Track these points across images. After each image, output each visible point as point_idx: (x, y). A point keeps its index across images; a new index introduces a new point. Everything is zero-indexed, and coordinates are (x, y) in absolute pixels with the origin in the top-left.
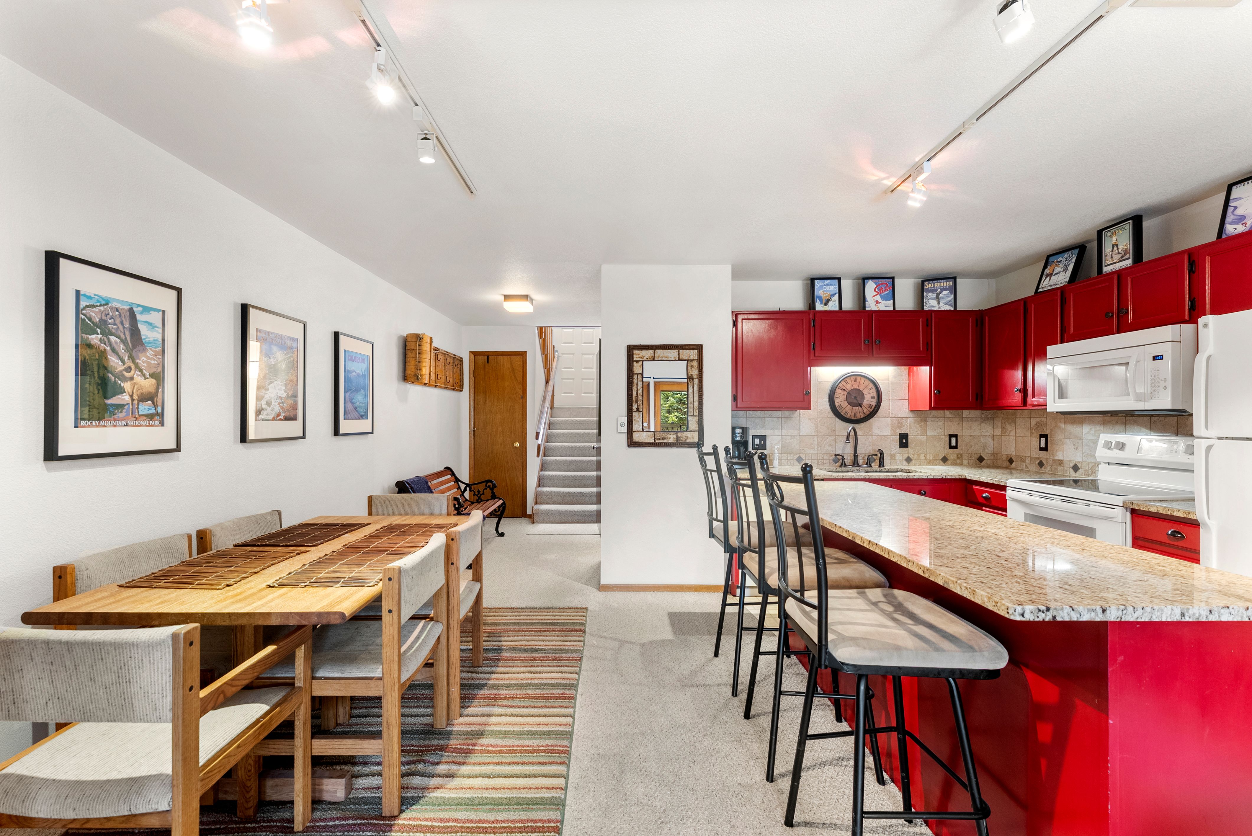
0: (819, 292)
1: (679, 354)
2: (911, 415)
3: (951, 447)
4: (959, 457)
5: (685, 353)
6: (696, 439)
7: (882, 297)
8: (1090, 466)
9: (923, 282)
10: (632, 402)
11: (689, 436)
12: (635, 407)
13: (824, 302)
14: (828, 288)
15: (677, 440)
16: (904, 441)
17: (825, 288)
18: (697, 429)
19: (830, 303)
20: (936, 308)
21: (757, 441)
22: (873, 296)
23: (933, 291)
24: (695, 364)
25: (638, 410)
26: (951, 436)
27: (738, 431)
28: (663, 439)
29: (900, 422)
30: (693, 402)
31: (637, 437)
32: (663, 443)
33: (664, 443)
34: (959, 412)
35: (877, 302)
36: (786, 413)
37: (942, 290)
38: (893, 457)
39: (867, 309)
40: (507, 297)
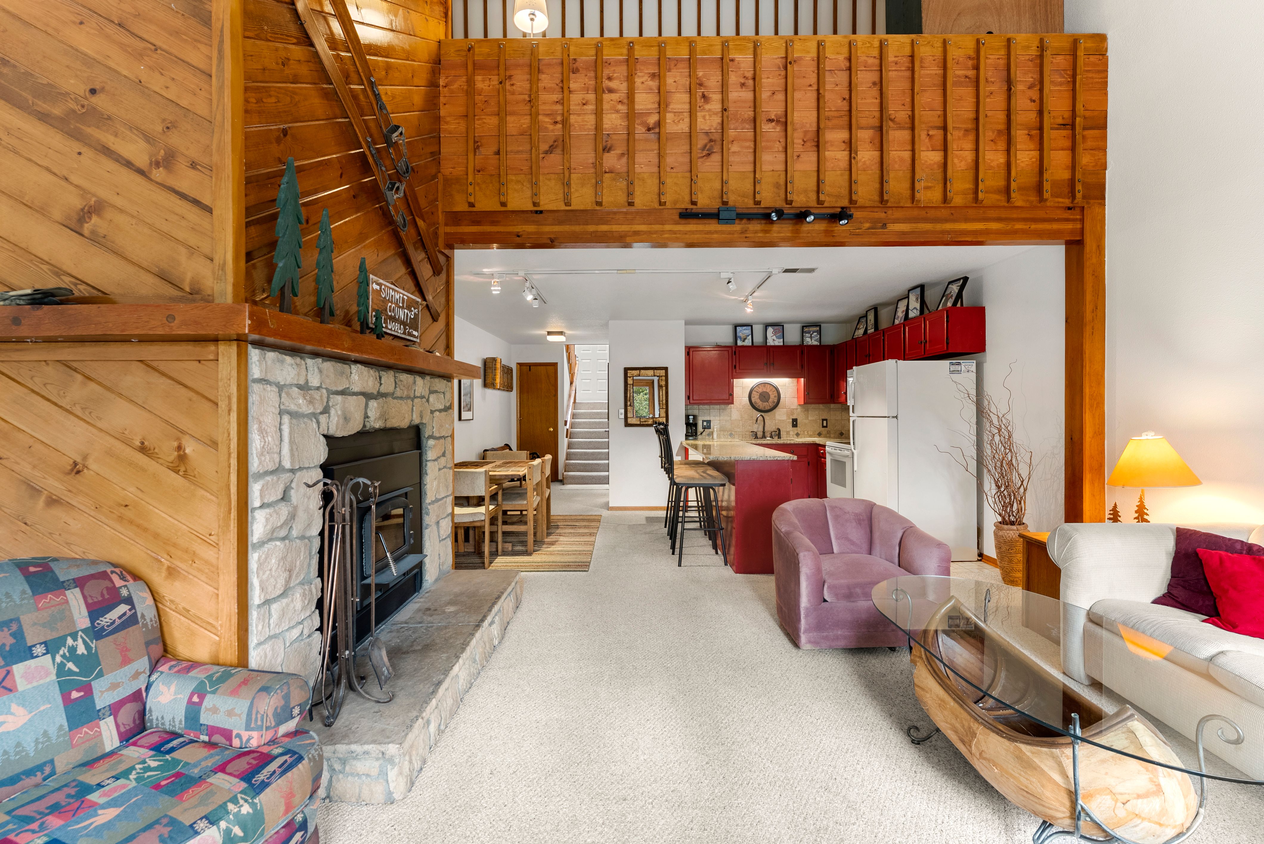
0: (739, 334)
1: (654, 373)
2: (799, 407)
3: (823, 427)
4: (829, 432)
5: (658, 372)
6: (664, 422)
7: (776, 337)
9: (803, 327)
10: (627, 401)
11: (660, 420)
12: (629, 403)
13: (743, 340)
14: (745, 331)
16: (795, 423)
17: (743, 331)
18: (665, 416)
19: (746, 341)
20: (810, 343)
21: (705, 424)
22: (772, 336)
23: (809, 332)
24: (664, 378)
25: (630, 405)
26: (823, 420)
27: (691, 417)
28: (644, 422)
29: (792, 412)
30: (663, 400)
31: (630, 421)
33: (646, 424)
34: (828, 405)
35: (774, 340)
36: (723, 406)
37: (814, 332)
38: (788, 433)
39: (768, 344)
40: (549, 333)
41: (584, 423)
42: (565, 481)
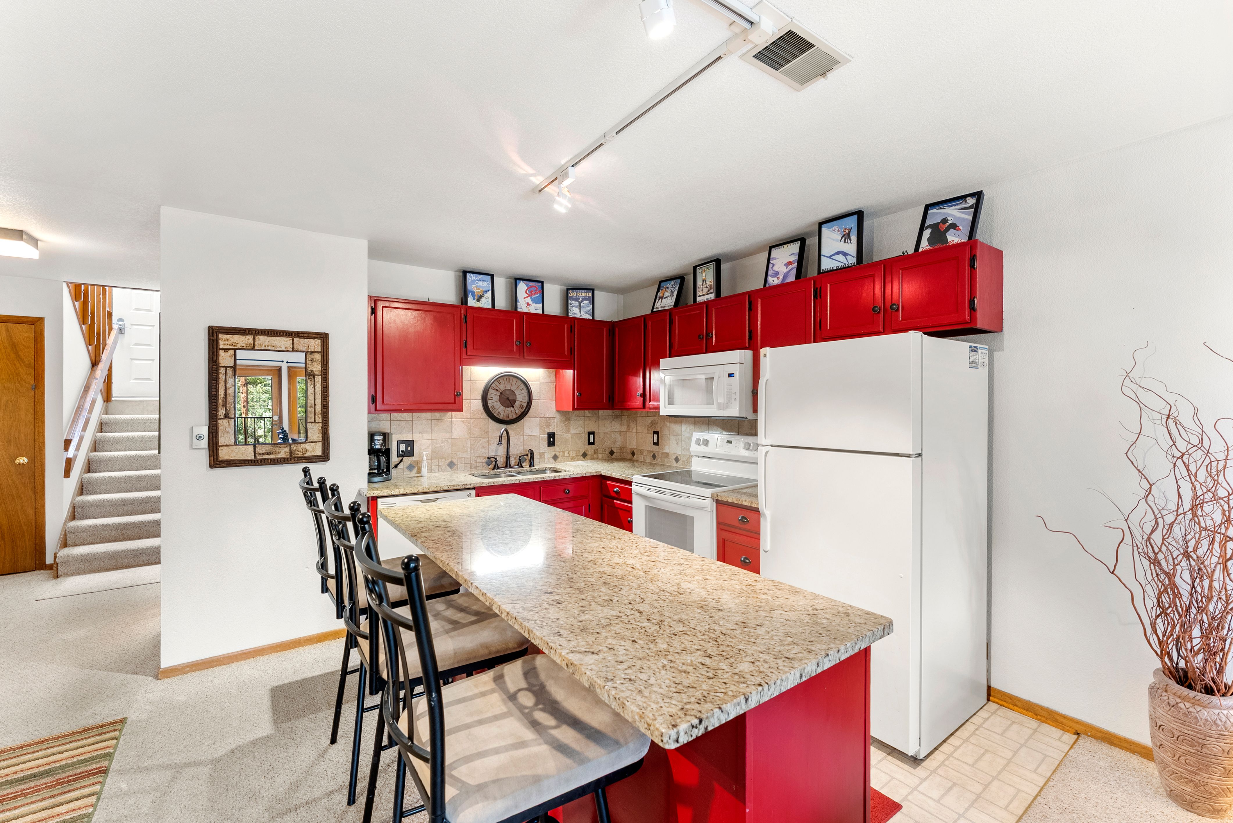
0: (471, 287)
1: (293, 344)
2: (557, 415)
3: (590, 444)
4: (596, 452)
5: (302, 343)
6: (319, 452)
7: (532, 300)
8: (686, 458)
9: (568, 289)
10: (217, 405)
11: (308, 448)
12: (222, 412)
13: (476, 297)
14: (480, 283)
15: (291, 455)
16: (551, 440)
17: (477, 283)
18: (320, 439)
19: (483, 300)
20: (578, 316)
21: (403, 447)
22: (525, 298)
23: (576, 299)
24: (318, 357)
25: (227, 416)
26: (589, 433)
27: (378, 438)
28: (269, 453)
29: (548, 421)
30: (315, 405)
31: (224, 454)
32: (268, 459)
33: (271, 459)
34: (596, 411)
35: (528, 304)
36: (437, 415)
37: (584, 299)
38: (542, 455)
39: (519, 310)
41: (128, 439)
42: (61, 569)
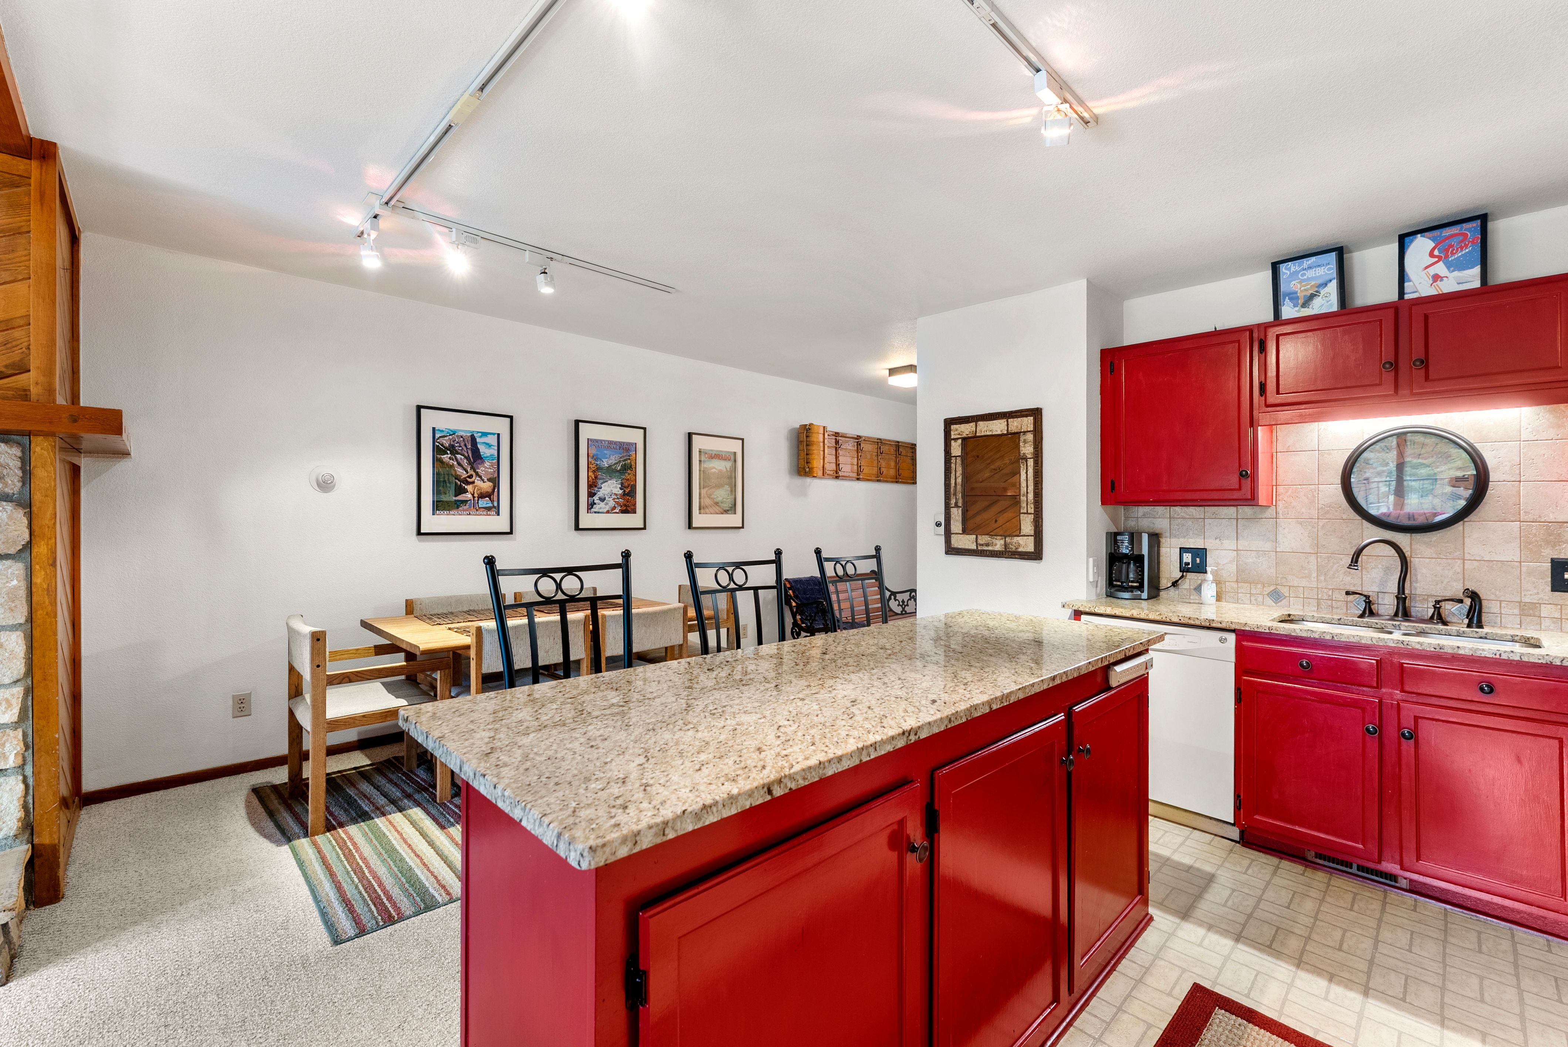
0: (1290, 285)
1: (1008, 425)
5: (1014, 425)
6: (1030, 548)
7: (1449, 266)
10: (949, 494)
11: (1021, 542)
12: (953, 501)
13: (1301, 301)
14: (1310, 273)
15: (1005, 548)
17: (1303, 275)
18: (1032, 533)
21: (1188, 558)
22: (1426, 268)
24: (1030, 437)
25: (956, 505)
27: (1125, 538)
28: (987, 545)
29: (1553, 531)
30: (1027, 493)
31: (955, 542)
32: (986, 551)
33: (989, 551)
35: (1436, 278)
39: (1410, 296)
40: (892, 371)
